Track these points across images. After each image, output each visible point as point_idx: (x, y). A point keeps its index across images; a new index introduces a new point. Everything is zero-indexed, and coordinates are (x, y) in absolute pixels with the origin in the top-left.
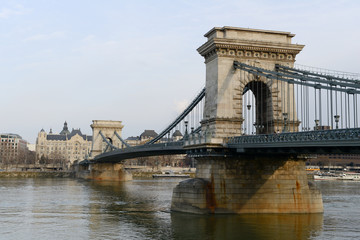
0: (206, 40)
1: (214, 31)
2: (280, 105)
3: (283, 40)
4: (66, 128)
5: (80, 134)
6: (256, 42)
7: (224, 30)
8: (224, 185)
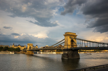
0: (65, 34)
3: (75, 34)
7: (68, 33)
8: (69, 54)
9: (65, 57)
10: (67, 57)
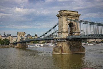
1: (61, 11)
2: (76, 28)
3: (76, 13)
4: (4, 34)
5: (11, 36)
6: (71, 14)
7: (63, 11)
8: (65, 47)
9: (57, 52)
10: (60, 51)
